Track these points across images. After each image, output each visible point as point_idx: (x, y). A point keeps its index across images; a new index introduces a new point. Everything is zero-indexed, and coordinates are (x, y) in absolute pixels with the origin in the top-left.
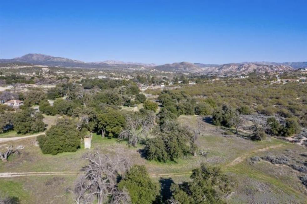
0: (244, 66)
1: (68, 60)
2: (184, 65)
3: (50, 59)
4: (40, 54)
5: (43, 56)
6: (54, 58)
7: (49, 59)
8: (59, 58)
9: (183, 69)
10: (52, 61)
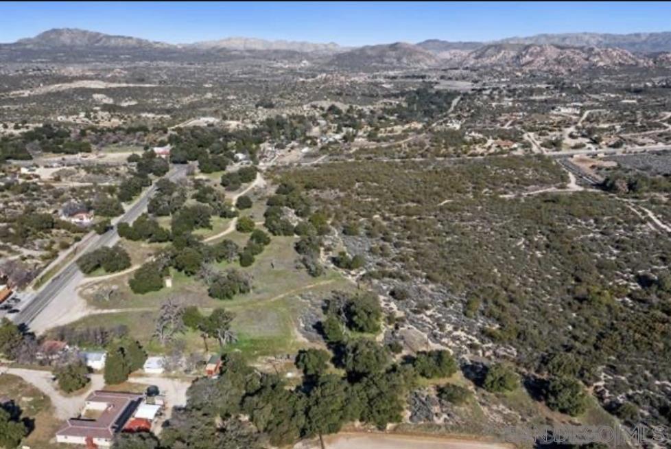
0: (530, 50)
1: (139, 41)
2: (398, 52)
3: (101, 39)
4: (76, 29)
5: (84, 33)
6: (109, 37)
7: (98, 41)
8: (119, 37)
9: (395, 60)
10: (106, 45)
